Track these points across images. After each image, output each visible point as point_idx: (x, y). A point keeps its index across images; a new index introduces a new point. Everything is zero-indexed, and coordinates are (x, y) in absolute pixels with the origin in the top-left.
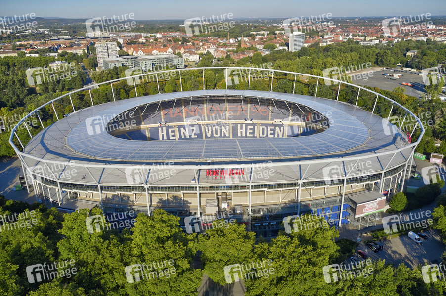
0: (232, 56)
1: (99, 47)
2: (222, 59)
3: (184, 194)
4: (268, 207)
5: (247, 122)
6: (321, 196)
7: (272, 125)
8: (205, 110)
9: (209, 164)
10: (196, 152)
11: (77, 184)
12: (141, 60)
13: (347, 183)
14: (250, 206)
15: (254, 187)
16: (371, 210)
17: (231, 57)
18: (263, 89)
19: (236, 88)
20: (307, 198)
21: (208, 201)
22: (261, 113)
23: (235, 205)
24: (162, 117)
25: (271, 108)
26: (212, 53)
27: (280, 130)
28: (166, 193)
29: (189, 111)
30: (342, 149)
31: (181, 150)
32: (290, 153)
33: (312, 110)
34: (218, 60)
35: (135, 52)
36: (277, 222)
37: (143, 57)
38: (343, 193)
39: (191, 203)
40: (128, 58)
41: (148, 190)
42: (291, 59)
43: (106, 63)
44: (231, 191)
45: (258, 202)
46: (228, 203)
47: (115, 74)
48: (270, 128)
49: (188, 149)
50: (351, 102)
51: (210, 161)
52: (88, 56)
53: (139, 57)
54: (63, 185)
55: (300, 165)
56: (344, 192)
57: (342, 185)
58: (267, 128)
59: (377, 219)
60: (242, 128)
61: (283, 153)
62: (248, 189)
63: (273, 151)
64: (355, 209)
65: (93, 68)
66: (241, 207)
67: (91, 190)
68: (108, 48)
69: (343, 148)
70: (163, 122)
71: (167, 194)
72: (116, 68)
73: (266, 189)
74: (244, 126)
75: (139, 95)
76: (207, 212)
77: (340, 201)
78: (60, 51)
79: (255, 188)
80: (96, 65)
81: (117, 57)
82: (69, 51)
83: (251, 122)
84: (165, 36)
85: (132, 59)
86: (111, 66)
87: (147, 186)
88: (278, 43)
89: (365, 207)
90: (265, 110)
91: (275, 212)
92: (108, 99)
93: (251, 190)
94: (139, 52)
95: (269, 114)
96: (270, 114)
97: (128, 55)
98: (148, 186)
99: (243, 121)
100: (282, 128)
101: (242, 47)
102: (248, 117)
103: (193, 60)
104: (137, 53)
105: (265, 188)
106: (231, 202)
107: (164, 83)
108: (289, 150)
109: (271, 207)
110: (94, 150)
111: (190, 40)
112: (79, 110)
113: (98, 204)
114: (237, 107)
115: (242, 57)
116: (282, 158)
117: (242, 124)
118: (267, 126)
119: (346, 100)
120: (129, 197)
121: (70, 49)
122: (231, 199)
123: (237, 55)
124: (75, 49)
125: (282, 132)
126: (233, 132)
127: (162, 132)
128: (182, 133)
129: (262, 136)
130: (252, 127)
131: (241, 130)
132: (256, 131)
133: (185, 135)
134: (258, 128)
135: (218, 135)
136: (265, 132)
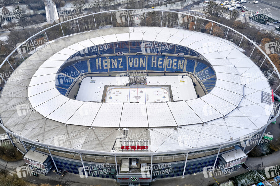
7: (176, 58)
27: (182, 63)
46: (137, 161)
58: (172, 61)
70: (99, 54)
74: (156, 58)
95: (174, 48)
125: (183, 65)
126: (148, 64)
127: (99, 63)
128: (112, 64)
129: (169, 68)
130: (161, 59)
131: (154, 62)
132: (164, 63)
133: (114, 65)
134: (166, 61)
135: (137, 66)
136: (171, 64)
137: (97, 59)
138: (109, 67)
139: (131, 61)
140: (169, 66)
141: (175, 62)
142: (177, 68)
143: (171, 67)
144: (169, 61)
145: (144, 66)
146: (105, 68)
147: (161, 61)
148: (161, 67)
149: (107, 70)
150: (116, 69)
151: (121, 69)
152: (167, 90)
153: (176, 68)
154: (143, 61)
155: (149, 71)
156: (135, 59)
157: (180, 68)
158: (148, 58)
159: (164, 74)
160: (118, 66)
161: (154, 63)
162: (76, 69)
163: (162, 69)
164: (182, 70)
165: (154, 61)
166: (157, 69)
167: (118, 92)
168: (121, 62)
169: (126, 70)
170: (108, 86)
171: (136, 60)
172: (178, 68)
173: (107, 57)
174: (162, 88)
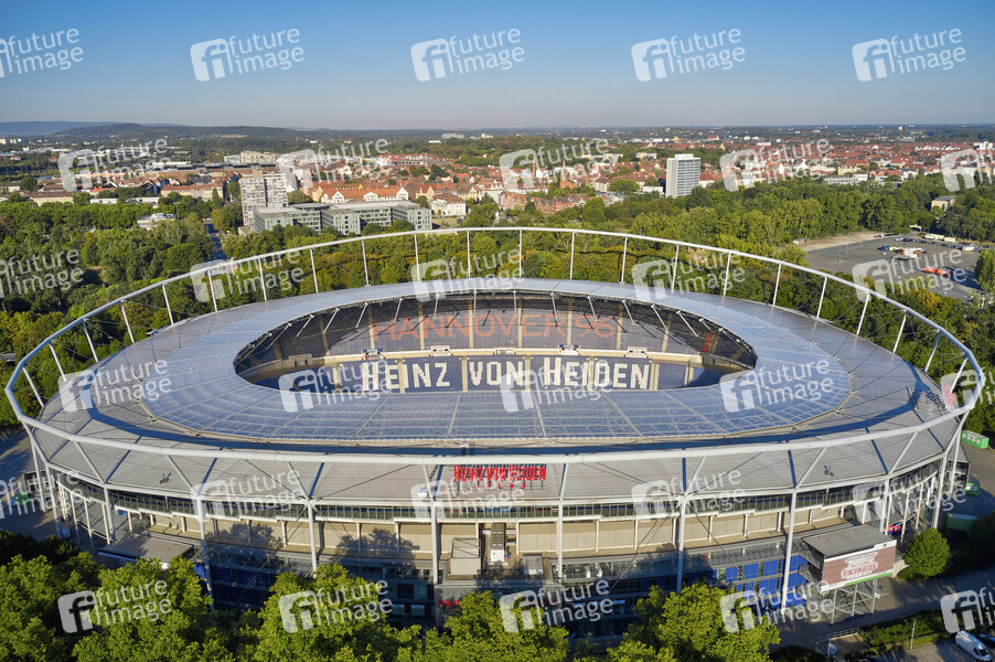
0: (539, 206)
1: (248, 184)
2: (517, 213)
3: (400, 524)
4: (606, 561)
5: (567, 352)
6: (734, 534)
7: (624, 360)
8: (471, 324)
9: (464, 452)
10: (434, 423)
11: (148, 496)
12: (337, 212)
13: (799, 506)
14: (560, 557)
15: (569, 510)
16: (860, 574)
17: (537, 208)
18: (604, 279)
19: (542, 274)
20: (702, 539)
21: (457, 544)
22: (597, 332)
23: (525, 555)
24: (372, 339)
25: (620, 321)
26: (496, 200)
27: (642, 372)
28: (358, 521)
29: (433, 326)
30: (784, 420)
31: (401, 416)
32: (660, 428)
33: (715, 327)
34: (509, 214)
35: (326, 195)
36: (626, 599)
37: (341, 207)
38: (788, 529)
39: (418, 548)
40: (308, 209)
41: (314, 514)
42: (669, 214)
43: (259, 219)
44: (513, 520)
45: (581, 548)
46: (507, 549)
47: (277, 241)
48: (617, 366)
49: (418, 416)
50: (808, 309)
51: (467, 446)
52: (223, 204)
53: (332, 205)
54: (118, 496)
55: (684, 459)
56: (791, 527)
57: (787, 509)
58: (612, 368)
59: (877, 595)
60: (552, 367)
61: (642, 429)
62: (556, 514)
63: (619, 421)
64: (821, 570)
65: (232, 228)
66: (538, 560)
67: (180, 511)
68: (266, 187)
69: (789, 417)
70: (373, 351)
71: (361, 525)
72: (279, 229)
73: (598, 517)
74: (558, 360)
75: (323, 289)
76: (454, 572)
77: (784, 548)
78: (165, 193)
79: (572, 514)
80: (240, 223)
81: (284, 205)
82: (184, 193)
83: (575, 353)
84: (396, 163)
85: (316, 209)
86: (270, 226)
87: (310, 504)
88: (642, 179)
89: (846, 565)
90: (608, 326)
91: (623, 575)
92: (252, 298)
93: (560, 519)
94: (335, 196)
95: (616, 335)
96: (619, 334)
97: (312, 201)
98: (314, 503)
99: (557, 351)
100: (647, 367)
101: (563, 186)
102: (569, 341)
103: (452, 214)
104: (330, 198)
105: (596, 513)
106: (515, 547)
107: (380, 262)
108: (657, 420)
109: (612, 560)
110: (199, 414)
111: (449, 171)
112: (184, 321)
113: (197, 544)
114: (544, 316)
115: (560, 207)
116: (642, 439)
117: (552, 358)
118: (612, 361)
119: (794, 303)
120: (270, 531)
121: (188, 189)
122: (514, 540)
123: (550, 203)
124: (198, 189)
125: (646, 377)
128: (416, 376)
133: (421, 380)
134: (591, 367)
135: (497, 382)
139: (476, 369)
141: (621, 371)
144: (602, 368)
150: (427, 391)
154: (516, 369)
156: (489, 365)
158: (532, 362)
168: (444, 371)
171: (494, 368)
173: (400, 359)
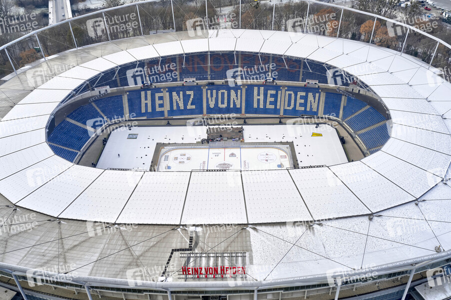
7: (303, 89)
27: (315, 99)
48: (300, 94)
58: (296, 95)
74: (262, 89)
95: (299, 71)
100: (317, 95)
117: (259, 86)
125: (317, 102)
126: (247, 101)
127: (146, 99)
128: (174, 101)
129: (288, 108)
130: (273, 92)
131: (258, 98)
132: (279, 99)
133: (177, 104)
134: (283, 95)
135: (225, 106)
136: (293, 102)
137: (143, 93)
138: (167, 107)
139: (212, 96)
140: (289, 105)
141: (302, 97)
142: (306, 108)
143: (292, 106)
144: (290, 95)
145: (238, 106)
146: (158, 109)
147: (272, 96)
148: (272, 107)
149: (162, 113)
150: (181, 112)
151: (192, 112)
152: (286, 152)
153: (303, 109)
154: (237, 96)
155: (248, 115)
156: (220, 92)
157: (311, 108)
158: (247, 90)
159: (279, 120)
160: (185, 104)
161: (259, 100)
162: (99, 110)
163: (276, 111)
164: (316, 113)
165: (259, 95)
166: (265, 111)
167: (184, 155)
168: (192, 97)
169: (201, 112)
170: (164, 145)
171: (223, 94)
172: (308, 109)
173: (164, 88)
174: (277, 148)
